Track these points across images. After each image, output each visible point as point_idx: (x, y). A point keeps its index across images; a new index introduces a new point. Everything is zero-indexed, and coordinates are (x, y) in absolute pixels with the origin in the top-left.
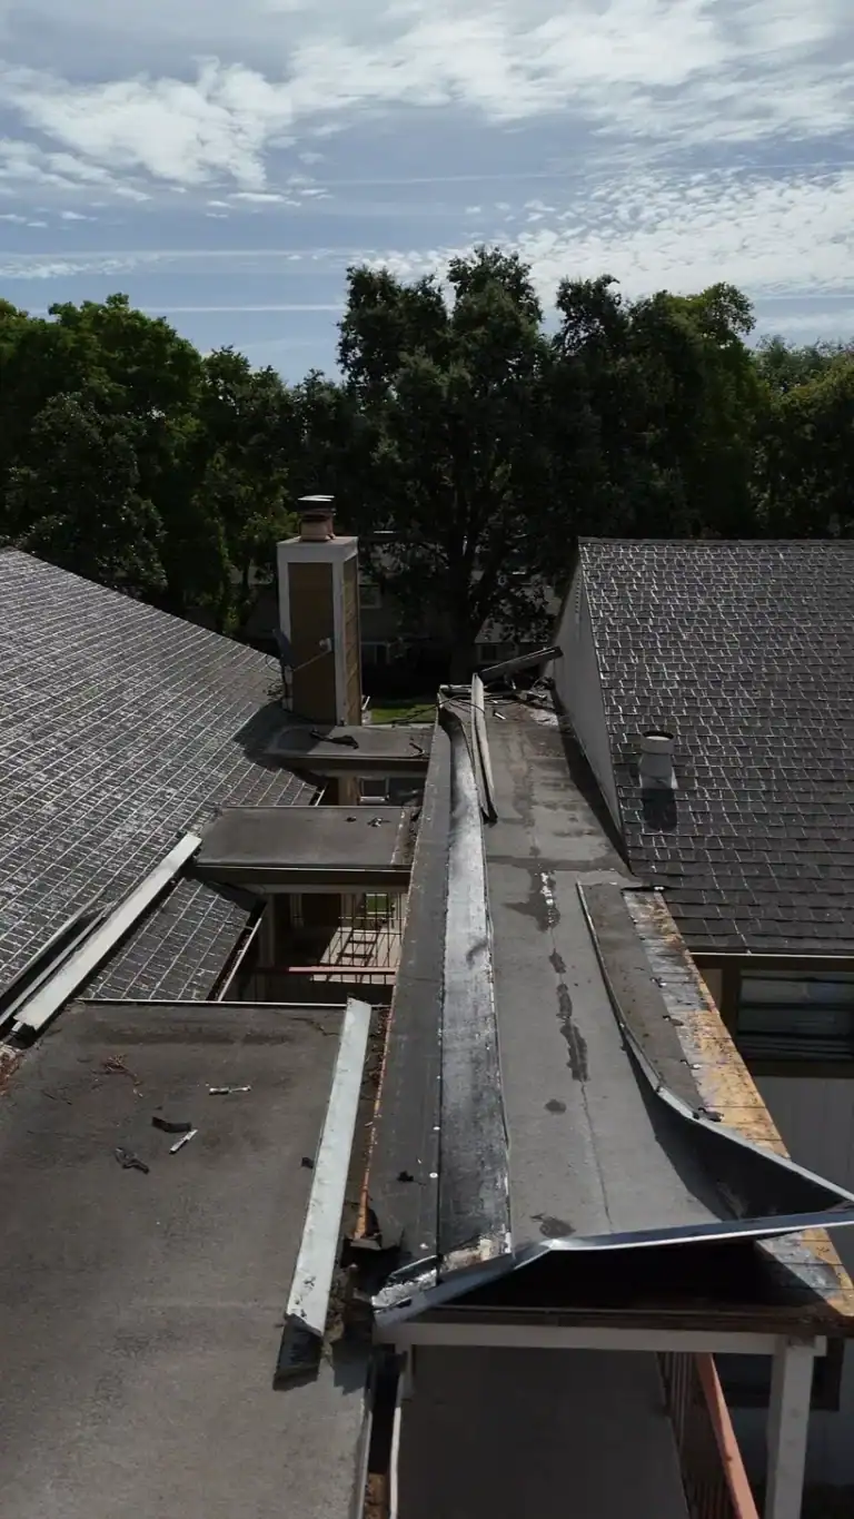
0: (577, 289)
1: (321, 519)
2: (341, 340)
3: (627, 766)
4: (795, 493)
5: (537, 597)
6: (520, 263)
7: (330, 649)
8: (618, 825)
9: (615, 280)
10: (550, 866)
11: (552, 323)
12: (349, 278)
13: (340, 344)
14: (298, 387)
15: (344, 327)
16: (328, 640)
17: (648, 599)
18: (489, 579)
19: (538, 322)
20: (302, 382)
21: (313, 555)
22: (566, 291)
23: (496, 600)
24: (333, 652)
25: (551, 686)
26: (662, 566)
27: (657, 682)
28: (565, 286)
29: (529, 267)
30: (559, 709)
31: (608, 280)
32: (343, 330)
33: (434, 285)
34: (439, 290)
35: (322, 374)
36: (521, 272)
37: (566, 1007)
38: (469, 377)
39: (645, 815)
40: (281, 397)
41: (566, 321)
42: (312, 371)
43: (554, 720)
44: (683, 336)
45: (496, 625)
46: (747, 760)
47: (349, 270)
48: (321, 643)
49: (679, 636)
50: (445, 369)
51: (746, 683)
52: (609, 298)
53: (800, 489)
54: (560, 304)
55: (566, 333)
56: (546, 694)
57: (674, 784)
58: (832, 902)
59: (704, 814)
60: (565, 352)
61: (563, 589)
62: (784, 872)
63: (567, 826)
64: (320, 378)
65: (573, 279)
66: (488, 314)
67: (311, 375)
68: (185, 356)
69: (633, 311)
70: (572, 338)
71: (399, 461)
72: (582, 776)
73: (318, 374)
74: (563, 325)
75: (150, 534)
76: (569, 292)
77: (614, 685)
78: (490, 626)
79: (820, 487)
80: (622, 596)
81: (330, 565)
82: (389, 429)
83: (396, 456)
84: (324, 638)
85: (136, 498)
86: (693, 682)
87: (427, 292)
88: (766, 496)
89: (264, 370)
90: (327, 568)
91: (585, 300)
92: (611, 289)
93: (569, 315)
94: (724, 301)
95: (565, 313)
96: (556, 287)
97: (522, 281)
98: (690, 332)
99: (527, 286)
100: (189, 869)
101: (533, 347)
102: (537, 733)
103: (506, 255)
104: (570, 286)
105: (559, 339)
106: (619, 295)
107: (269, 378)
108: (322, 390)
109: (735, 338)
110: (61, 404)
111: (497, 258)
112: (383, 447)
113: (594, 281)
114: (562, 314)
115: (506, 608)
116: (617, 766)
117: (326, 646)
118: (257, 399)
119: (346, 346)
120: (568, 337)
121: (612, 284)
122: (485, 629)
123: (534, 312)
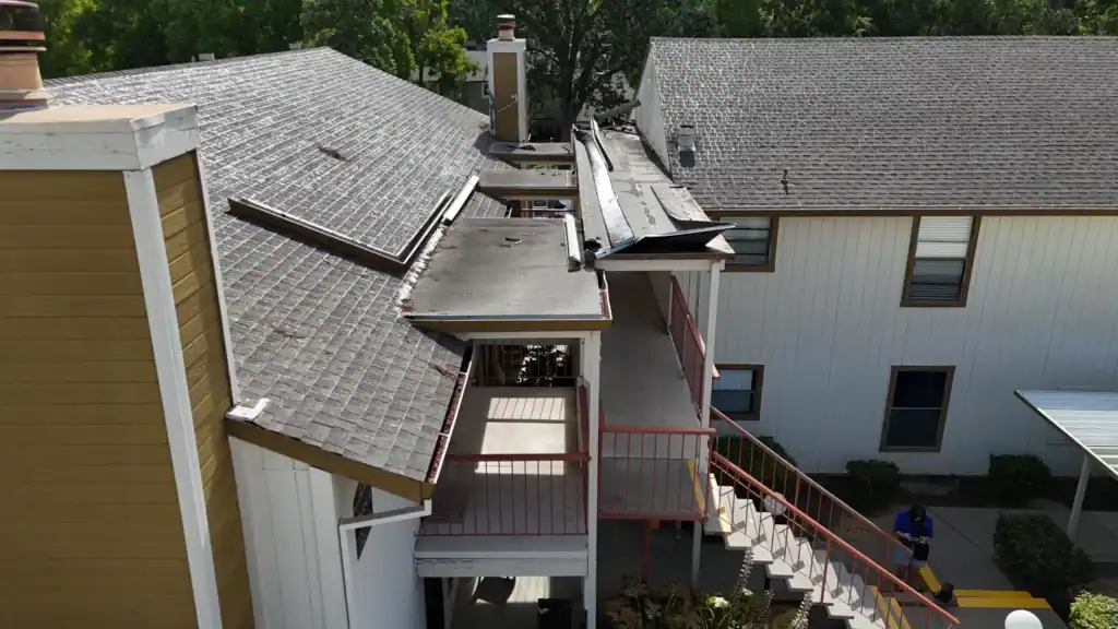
1: (508, 28)
3: (673, 142)
4: (790, 15)
5: (619, 88)
7: (516, 101)
8: (668, 169)
10: (638, 182)
16: (515, 95)
17: (685, 67)
18: (585, 75)
21: (504, 48)
23: (592, 90)
24: (517, 103)
25: (634, 124)
26: (692, 51)
27: (688, 107)
30: (639, 133)
37: (647, 211)
39: (680, 161)
43: (637, 138)
45: (591, 108)
46: (727, 139)
48: (512, 97)
49: (698, 85)
51: (730, 106)
53: (793, 13)
56: (633, 127)
57: (694, 149)
58: (757, 191)
59: (707, 161)
61: (635, 83)
62: (739, 181)
63: (646, 171)
72: (653, 156)
77: (668, 107)
78: (587, 108)
79: (807, 12)
80: (672, 67)
81: (515, 54)
86: (705, 106)
88: (771, 18)
90: (514, 55)
100: (478, 188)
102: (629, 144)
115: (598, 95)
116: (669, 142)
117: (514, 99)
122: (583, 110)
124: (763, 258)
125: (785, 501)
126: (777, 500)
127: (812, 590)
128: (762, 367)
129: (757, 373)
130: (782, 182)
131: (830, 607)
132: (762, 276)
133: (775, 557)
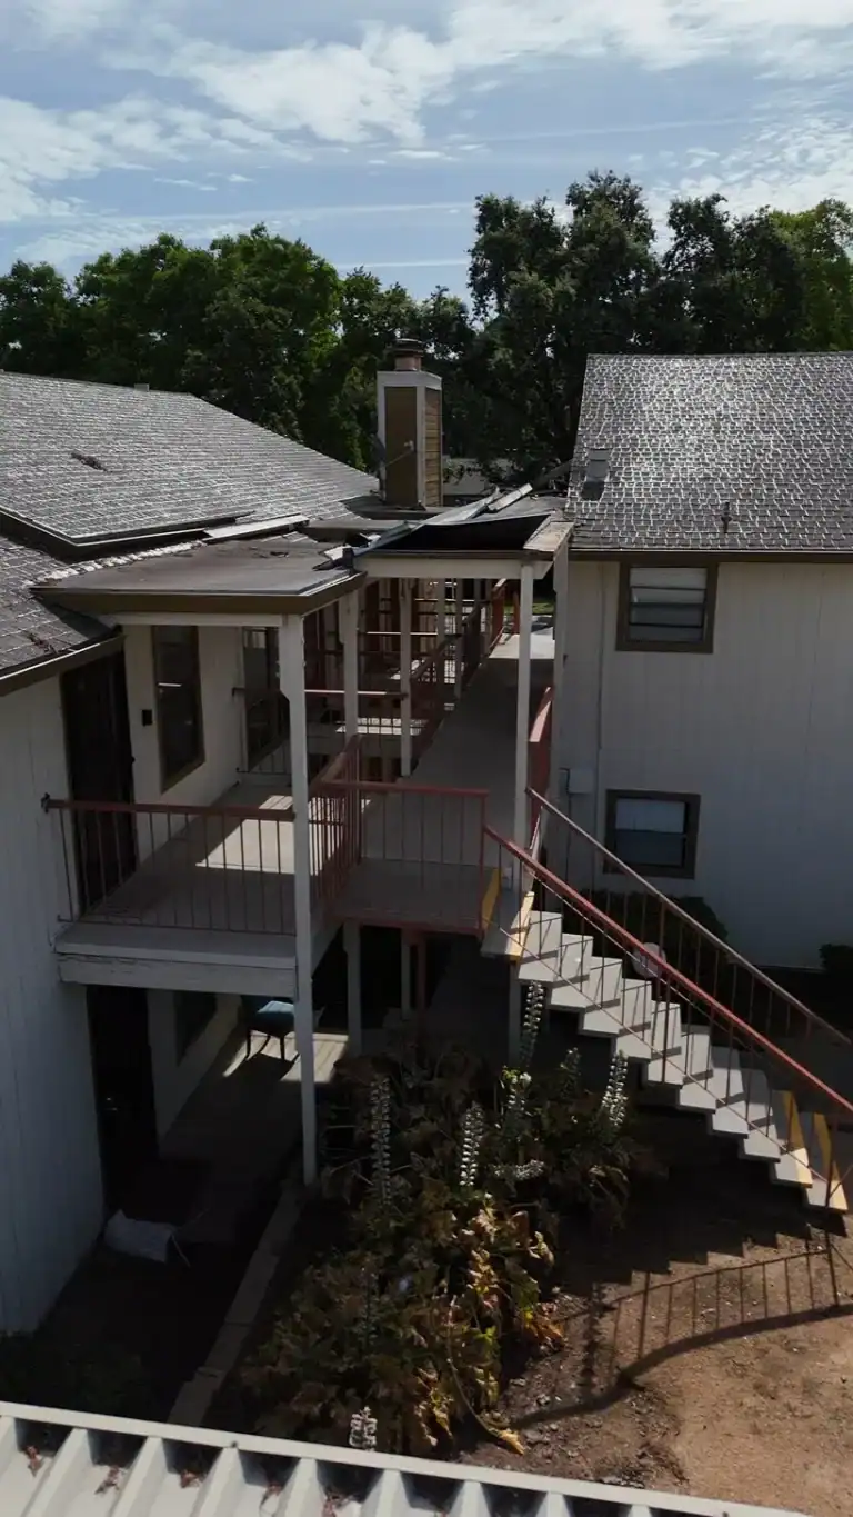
0: (687, 208)
2: (471, 265)
6: (633, 183)
7: (412, 448)
9: (723, 199)
11: (663, 242)
12: (478, 205)
13: (470, 269)
14: (426, 302)
15: (474, 253)
16: (411, 443)
19: (651, 241)
20: (429, 297)
21: (403, 382)
22: (676, 210)
24: (415, 451)
28: (676, 205)
29: (641, 189)
31: (717, 199)
32: (473, 255)
33: (547, 206)
34: (553, 211)
35: (446, 290)
36: (634, 196)
38: (572, 291)
39: (582, 493)
40: (412, 312)
41: (676, 239)
42: (438, 287)
44: (785, 249)
47: (478, 198)
48: (406, 444)
50: (551, 283)
52: (718, 216)
54: (671, 223)
55: (676, 250)
57: (607, 480)
59: (620, 493)
60: (675, 269)
62: (659, 518)
64: (445, 294)
65: (683, 199)
66: (598, 232)
67: (436, 291)
68: (324, 274)
69: (739, 227)
70: (682, 254)
71: (512, 366)
73: (442, 291)
74: (673, 243)
75: (292, 403)
76: (680, 211)
81: (414, 389)
82: (502, 338)
83: (510, 362)
84: (407, 441)
85: (281, 374)
87: (541, 214)
89: (394, 287)
90: (412, 391)
91: (696, 219)
92: (720, 207)
93: (679, 233)
94: (833, 216)
95: (675, 231)
96: (667, 208)
97: (636, 202)
98: (790, 246)
99: (640, 207)
101: (643, 262)
103: (621, 177)
104: (681, 206)
105: (669, 257)
106: (727, 213)
107: (398, 295)
108: (445, 304)
109: (842, 253)
110: (226, 298)
111: (611, 180)
112: (499, 355)
113: (702, 200)
114: (672, 232)
117: (409, 447)
118: (390, 315)
119: (475, 270)
120: (677, 254)
121: (721, 202)
123: (646, 232)
124: (695, 634)
125: (663, 961)
126: (648, 956)
127: (778, 1161)
128: (696, 798)
129: (690, 804)
130: (723, 519)
131: (808, 1190)
132: (694, 660)
133: (719, 1104)
